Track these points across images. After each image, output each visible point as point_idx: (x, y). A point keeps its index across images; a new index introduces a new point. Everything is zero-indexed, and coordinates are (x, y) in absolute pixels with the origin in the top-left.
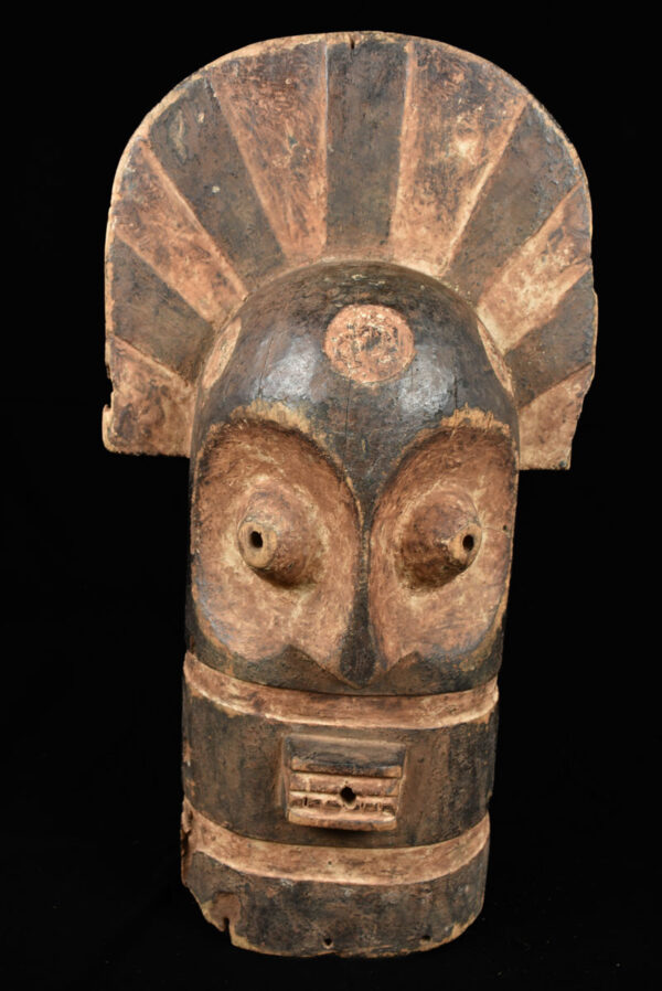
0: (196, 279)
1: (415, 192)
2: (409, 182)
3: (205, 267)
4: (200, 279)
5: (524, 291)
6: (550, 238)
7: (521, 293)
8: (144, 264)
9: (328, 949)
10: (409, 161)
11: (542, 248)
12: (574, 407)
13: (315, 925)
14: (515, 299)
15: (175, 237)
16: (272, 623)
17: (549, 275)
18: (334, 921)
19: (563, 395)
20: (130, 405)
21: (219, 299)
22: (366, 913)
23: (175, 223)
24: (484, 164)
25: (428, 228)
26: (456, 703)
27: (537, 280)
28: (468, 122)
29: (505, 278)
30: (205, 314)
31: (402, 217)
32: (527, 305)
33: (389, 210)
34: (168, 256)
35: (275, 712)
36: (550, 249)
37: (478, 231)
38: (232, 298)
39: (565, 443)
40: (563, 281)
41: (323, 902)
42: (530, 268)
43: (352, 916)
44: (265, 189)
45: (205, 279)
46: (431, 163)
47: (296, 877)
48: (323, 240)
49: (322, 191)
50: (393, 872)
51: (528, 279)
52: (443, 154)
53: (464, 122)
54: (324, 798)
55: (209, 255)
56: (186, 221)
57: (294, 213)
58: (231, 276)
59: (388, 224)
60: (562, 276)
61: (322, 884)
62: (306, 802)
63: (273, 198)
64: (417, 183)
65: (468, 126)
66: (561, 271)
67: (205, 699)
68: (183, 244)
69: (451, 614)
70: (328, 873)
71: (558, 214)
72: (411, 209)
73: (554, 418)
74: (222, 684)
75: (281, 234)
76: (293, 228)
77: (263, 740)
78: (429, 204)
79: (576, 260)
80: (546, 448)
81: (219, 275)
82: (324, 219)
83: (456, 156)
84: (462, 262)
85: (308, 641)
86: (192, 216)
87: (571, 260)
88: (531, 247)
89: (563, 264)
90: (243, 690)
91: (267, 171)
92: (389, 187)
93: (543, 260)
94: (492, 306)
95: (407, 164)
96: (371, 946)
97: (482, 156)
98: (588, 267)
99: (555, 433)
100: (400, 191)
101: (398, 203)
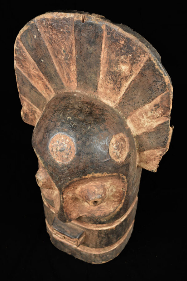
1: (106, 78)
2: (104, 74)
3: (42, 82)
4: (41, 85)
5: (144, 119)
6: (154, 106)
7: (143, 120)
8: (25, 77)
10: (104, 67)
11: (151, 108)
12: (159, 157)
13: (67, 249)
14: (140, 121)
15: (33, 72)
17: (153, 118)
18: (71, 250)
19: (155, 153)
20: (27, 113)
21: (47, 92)
22: (78, 253)
23: (32, 67)
24: (131, 75)
25: (110, 91)
26: (101, 226)
27: (148, 118)
28: (126, 59)
29: (137, 113)
30: (44, 95)
31: (102, 85)
32: (144, 124)
33: (97, 82)
34: (31, 76)
36: (154, 109)
37: (128, 97)
38: (51, 93)
39: (155, 166)
40: (158, 121)
42: (146, 113)
43: (75, 252)
44: (57, 64)
45: (43, 86)
46: (112, 70)
48: (76, 85)
49: (75, 70)
50: (84, 249)
52: (116, 68)
53: (124, 59)
55: (43, 79)
56: (35, 67)
57: (67, 74)
58: (49, 86)
59: (97, 86)
60: (158, 119)
63: (60, 68)
64: (107, 75)
65: (125, 61)
68: (35, 74)
71: (158, 99)
72: (105, 83)
73: (151, 158)
75: (63, 80)
76: (66, 79)
78: (111, 83)
79: (164, 116)
80: (148, 165)
81: (46, 86)
82: (76, 79)
83: (121, 70)
84: (121, 105)
86: (37, 67)
87: (162, 115)
88: (147, 107)
89: (158, 116)
91: (57, 59)
92: (97, 74)
93: (151, 112)
94: (132, 121)
95: (103, 68)
97: (131, 72)
98: (168, 119)
99: (151, 162)
100: (101, 76)
101: (100, 80)
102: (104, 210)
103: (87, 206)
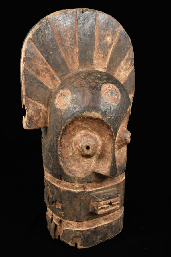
0: (47, 78)
1: (98, 51)
2: (97, 48)
3: (49, 74)
4: (48, 78)
5: (121, 74)
6: (126, 61)
8: (33, 75)
9: (101, 241)
10: (97, 43)
11: (125, 63)
12: (132, 100)
13: (98, 237)
14: (120, 76)
15: (41, 67)
16: (86, 167)
17: (126, 69)
18: (102, 234)
20: (32, 115)
21: (53, 83)
22: (109, 229)
23: (41, 63)
24: (113, 43)
25: (101, 60)
27: (124, 71)
28: (109, 32)
29: (117, 71)
30: (50, 87)
31: (96, 57)
32: (122, 77)
33: (93, 56)
34: (39, 72)
35: (89, 189)
36: (126, 63)
37: (112, 60)
38: (56, 83)
40: (129, 71)
41: (100, 231)
42: (122, 68)
43: (106, 231)
44: (64, 52)
45: (49, 78)
46: (102, 43)
47: (94, 227)
48: (78, 65)
49: (77, 52)
50: (114, 218)
51: (122, 71)
52: (104, 41)
53: (108, 33)
54: (106, 206)
55: (50, 71)
56: (43, 62)
57: (71, 58)
58: (56, 76)
59: (93, 59)
60: (129, 69)
61: (100, 226)
62: (102, 208)
63: (66, 54)
64: (99, 49)
65: (109, 34)
66: (128, 68)
67: (67, 190)
68: (43, 69)
69: (121, 155)
70: (101, 223)
71: (127, 55)
72: (98, 55)
74: (73, 186)
75: (68, 64)
76: (71, 62)
77: (86, 197)
78: (101, 54)
79: (131, 66)
81: (53, 76)
82: (78, 59)
83: (107, 41)
84: (109, 68)
85: (99, 170)
86: (45, 60)
87: (130, 66)
88: (122, 63)
90: (80, 186)
91: (64, 47)
92: (93, 50)
93: (125, 66)
95: (97, 44)
96: (110, 237)
97: (112, 41)
98: (133, 67)
100: (95, 50)
101: (95, 54)
102: (123, 157)
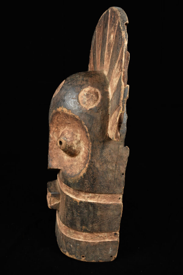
6: (118, 63)
7: (114, 81)
12: (116, 120)
19: (115, 115)
24: (114, 41)
25: (107, 61)
26: (68, 190)
31: (105, 58)
32: (114, 85)
39: (114, 132)
40: (118, 77)
42: (115, 73)
46: (109, 42)
49: (100, 53)
51: (115, 76)
52: (110, 39)
57: (98, 59)
59: (104, 61)
64: (107, 48)
65: (113, 30)
66: (118, 74)
69: (72, 165)
71: (120, 55)
73: (114, 122)
78: (108, 54)
84: (109, 71)
87: (120, 70)
88: (116, 66)
93: (117, 70)
94: (111, 85)
99: (113, 127)
100: (106, 51)
102: (73, 170)
103: (65, 160)
